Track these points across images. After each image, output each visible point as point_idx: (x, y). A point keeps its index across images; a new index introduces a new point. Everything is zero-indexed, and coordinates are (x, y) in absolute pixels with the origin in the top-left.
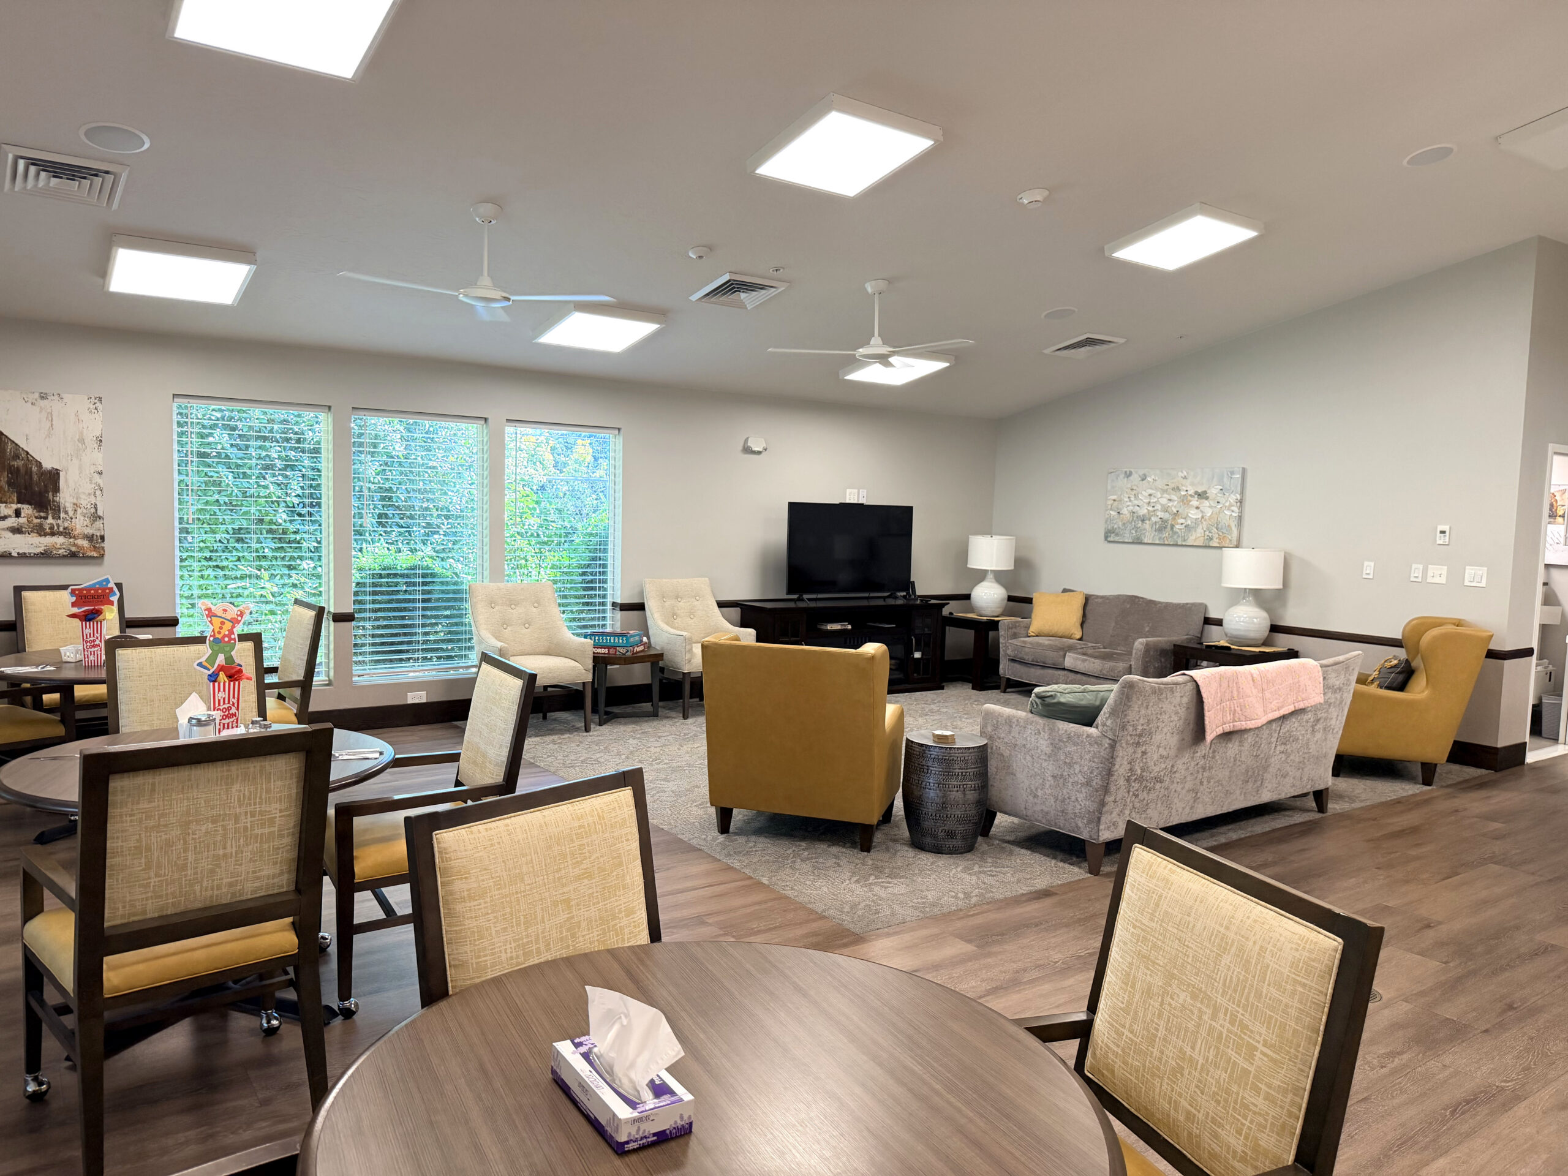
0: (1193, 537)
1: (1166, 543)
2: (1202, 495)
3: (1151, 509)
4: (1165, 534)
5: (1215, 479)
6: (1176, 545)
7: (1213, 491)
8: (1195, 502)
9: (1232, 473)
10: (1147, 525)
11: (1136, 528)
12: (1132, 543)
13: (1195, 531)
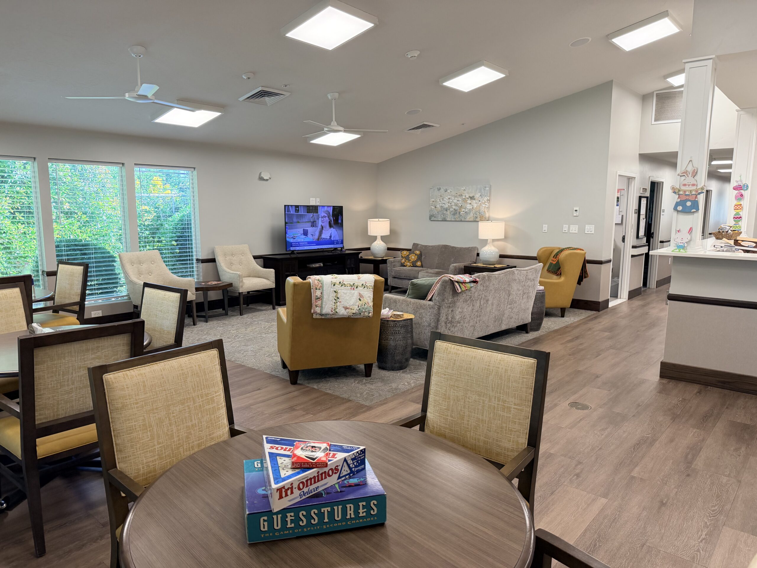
0: (468, 217)
1: (457, 220)
2: (472, 198)
3: (450, 205)
4: (456, 216)
5: (478, 190)
6: (462, 221)
7: (477, 196)
8: (469, 201)
9: (485, 187)
10: (448, 212)
11: (444, 214)
12: (442, 221)
13: (470, 214)
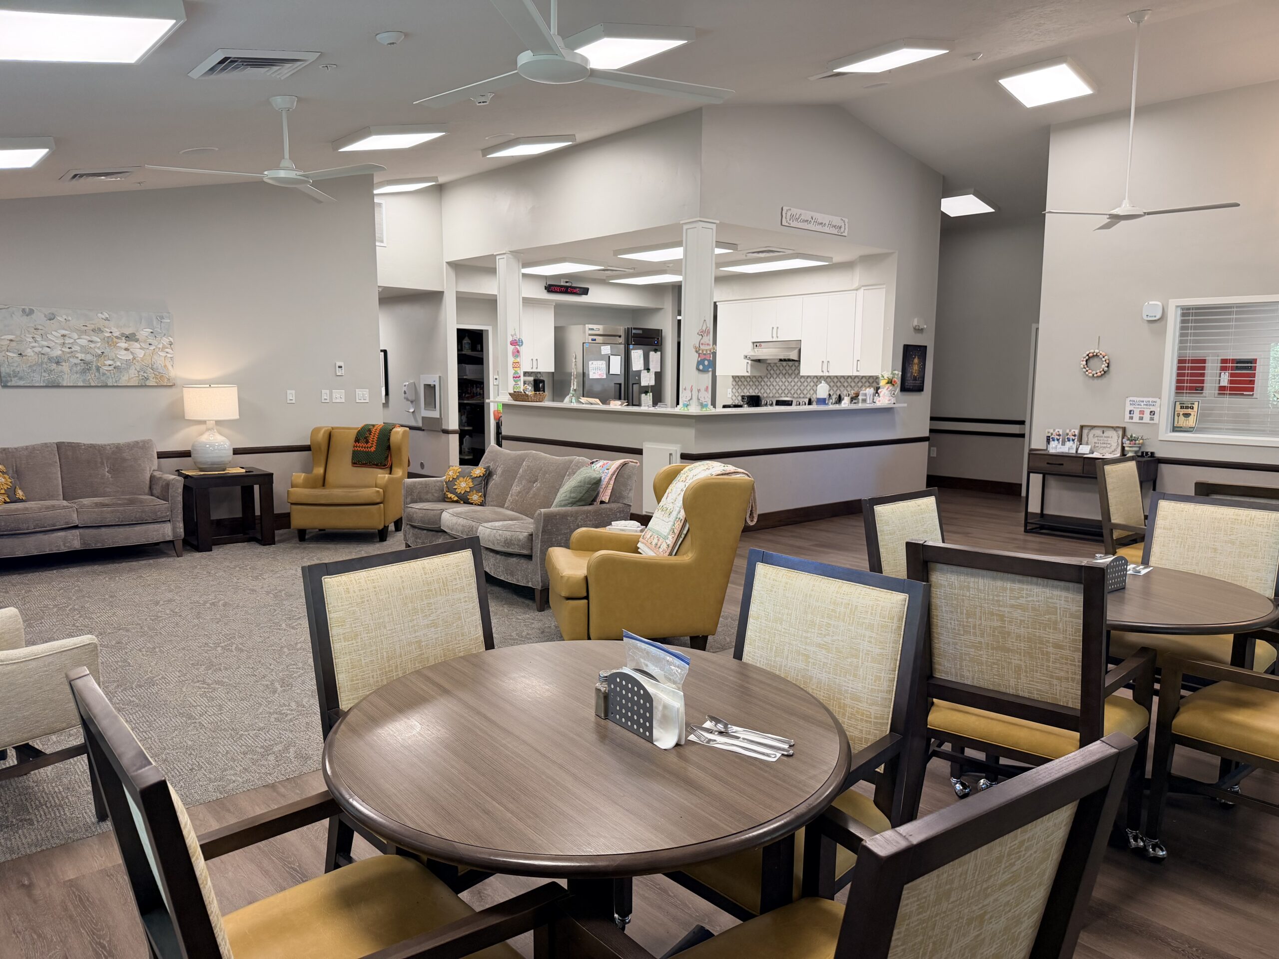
0: (125, 378)
1: (93, 384)
2: (129, 338)
4: (90, 376)
5: (144, 322)
7: (144, 333)
8: (123, 345)
9: (162, 318)
10: (65, 367)
13: (128, 372)
